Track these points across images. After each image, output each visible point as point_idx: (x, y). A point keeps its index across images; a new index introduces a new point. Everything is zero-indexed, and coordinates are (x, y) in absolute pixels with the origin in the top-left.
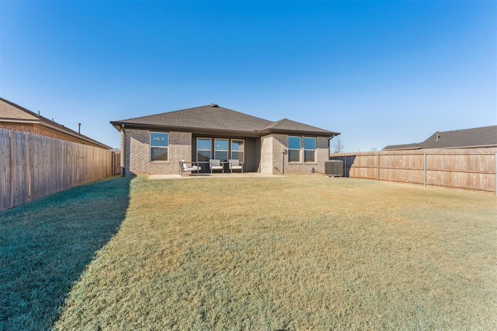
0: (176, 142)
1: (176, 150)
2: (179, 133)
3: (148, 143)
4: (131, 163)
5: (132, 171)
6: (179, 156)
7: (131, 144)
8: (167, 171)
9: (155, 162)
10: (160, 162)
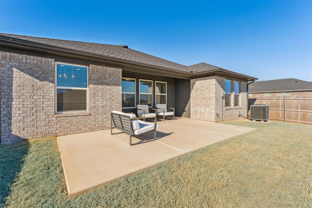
0: (100, 82)
1: (100, 94)
2: (105, 68)
3: (52, 82)
4: (14, 119)
5: (17, 134)
6: (105, 103)
7: (14, 82)
8: (86, 126)
9: (65, 113)
10: (75, 113)
